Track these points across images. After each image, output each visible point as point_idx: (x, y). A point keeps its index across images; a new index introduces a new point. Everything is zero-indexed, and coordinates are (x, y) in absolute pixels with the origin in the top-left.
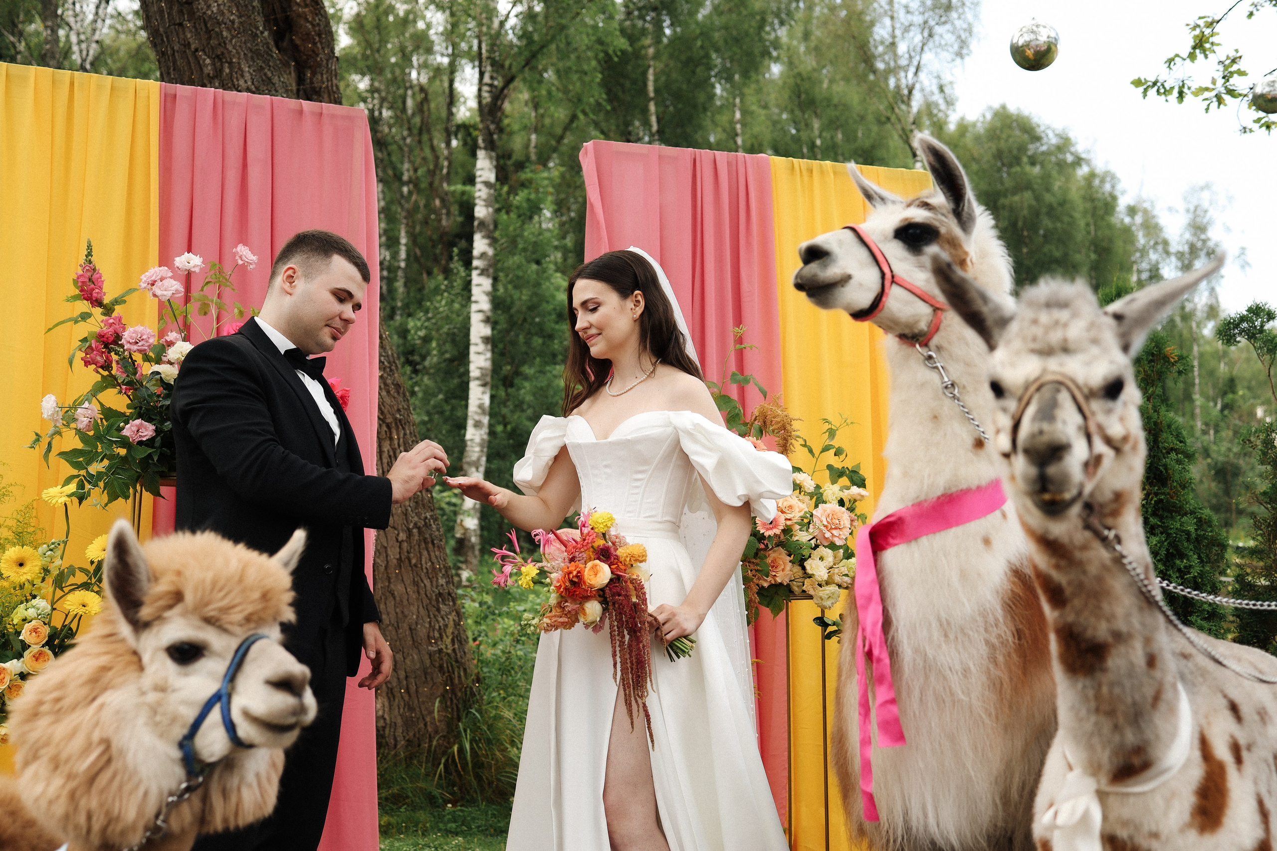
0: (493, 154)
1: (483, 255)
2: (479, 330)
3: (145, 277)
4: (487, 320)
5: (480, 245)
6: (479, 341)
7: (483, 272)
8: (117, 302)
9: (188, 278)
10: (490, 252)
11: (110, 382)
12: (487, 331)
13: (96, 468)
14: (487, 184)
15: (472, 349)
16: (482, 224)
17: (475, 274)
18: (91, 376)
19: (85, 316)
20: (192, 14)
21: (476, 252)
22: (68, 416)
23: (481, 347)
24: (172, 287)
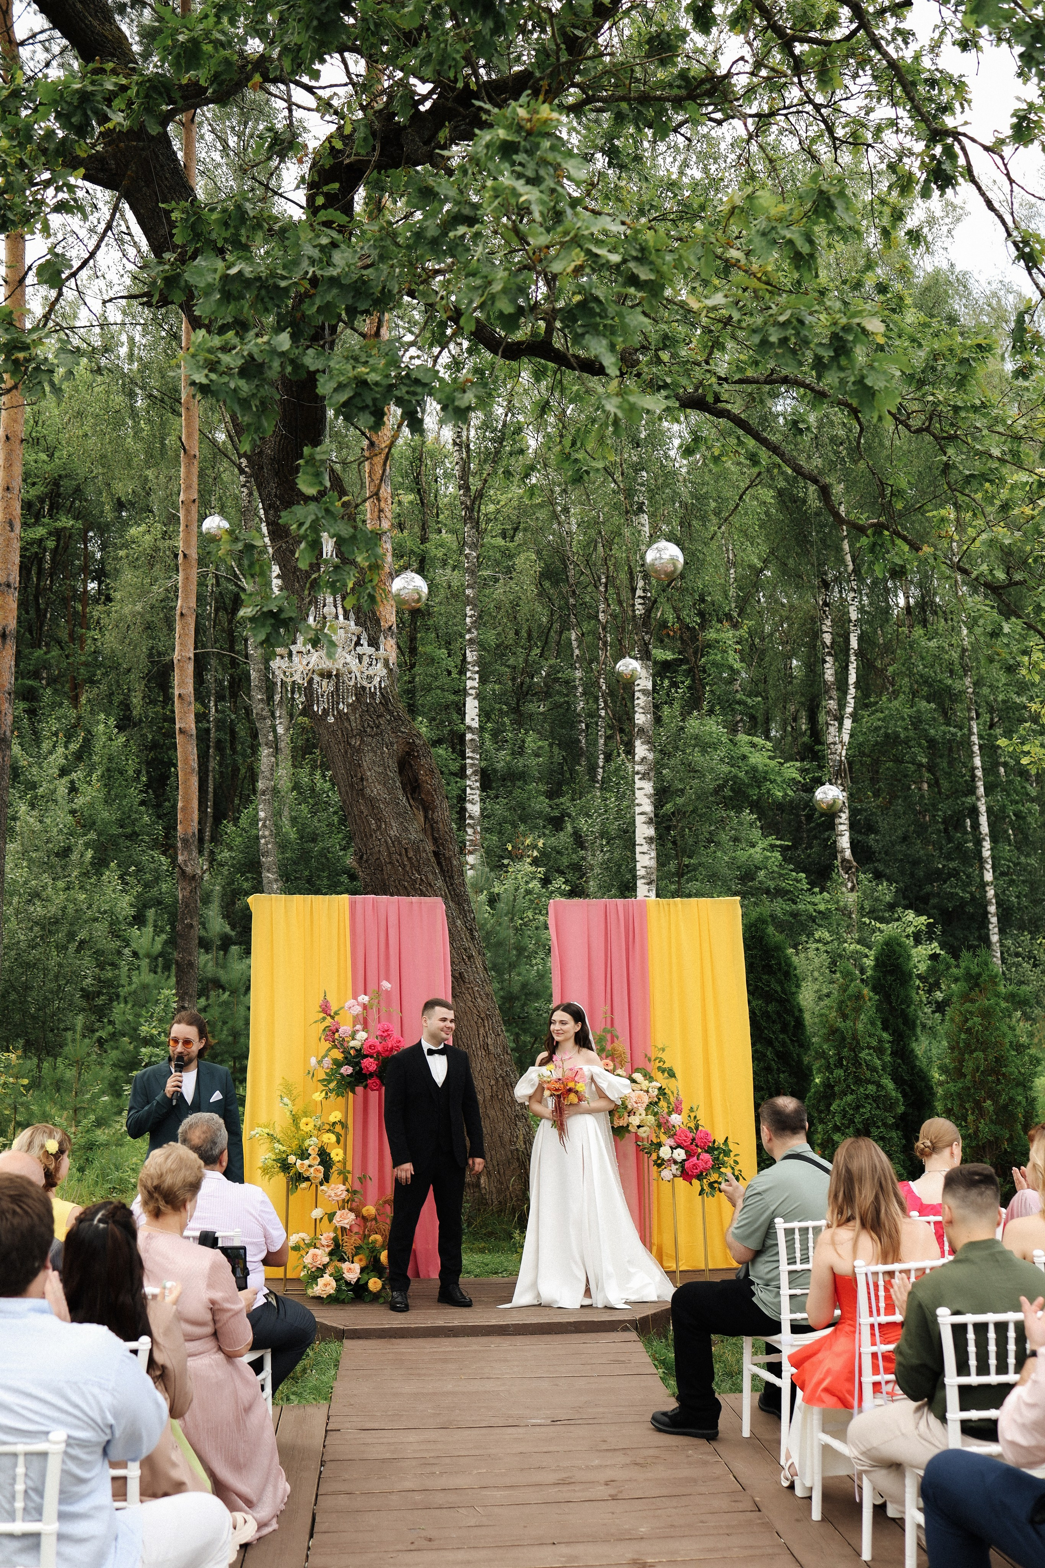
0: (650, 663)
1: (644, 759)
2: (644, 831)
3: (347, 1005)
4: (650, 822)
5: (641, 750)
6: (643, 842)
7: (644, 777)
8: (336, 1013)
9: (365, 1007)
10: (650, 756)
11: (335, 1047)
12: (651, 832)
13: (332, 1085)
14: (644, 692)
15: (638, 849)
16: (642, 730)
17: (637, 777)
18: (328, 1045)
19: (324, 1019)
20: (363, 795)
21: (637, 758)
22: (320, 1062)
23: (645, 848)
24: (358, 1009)
